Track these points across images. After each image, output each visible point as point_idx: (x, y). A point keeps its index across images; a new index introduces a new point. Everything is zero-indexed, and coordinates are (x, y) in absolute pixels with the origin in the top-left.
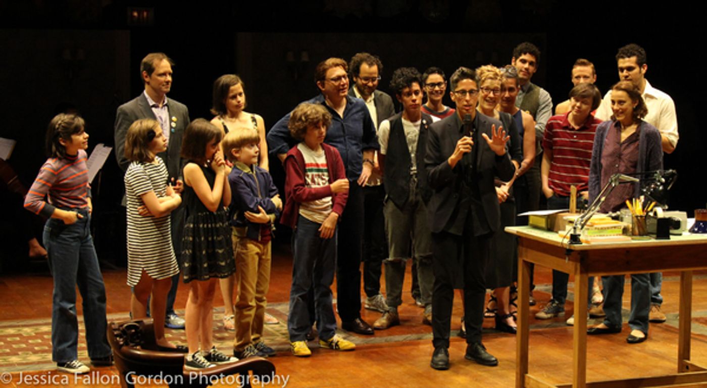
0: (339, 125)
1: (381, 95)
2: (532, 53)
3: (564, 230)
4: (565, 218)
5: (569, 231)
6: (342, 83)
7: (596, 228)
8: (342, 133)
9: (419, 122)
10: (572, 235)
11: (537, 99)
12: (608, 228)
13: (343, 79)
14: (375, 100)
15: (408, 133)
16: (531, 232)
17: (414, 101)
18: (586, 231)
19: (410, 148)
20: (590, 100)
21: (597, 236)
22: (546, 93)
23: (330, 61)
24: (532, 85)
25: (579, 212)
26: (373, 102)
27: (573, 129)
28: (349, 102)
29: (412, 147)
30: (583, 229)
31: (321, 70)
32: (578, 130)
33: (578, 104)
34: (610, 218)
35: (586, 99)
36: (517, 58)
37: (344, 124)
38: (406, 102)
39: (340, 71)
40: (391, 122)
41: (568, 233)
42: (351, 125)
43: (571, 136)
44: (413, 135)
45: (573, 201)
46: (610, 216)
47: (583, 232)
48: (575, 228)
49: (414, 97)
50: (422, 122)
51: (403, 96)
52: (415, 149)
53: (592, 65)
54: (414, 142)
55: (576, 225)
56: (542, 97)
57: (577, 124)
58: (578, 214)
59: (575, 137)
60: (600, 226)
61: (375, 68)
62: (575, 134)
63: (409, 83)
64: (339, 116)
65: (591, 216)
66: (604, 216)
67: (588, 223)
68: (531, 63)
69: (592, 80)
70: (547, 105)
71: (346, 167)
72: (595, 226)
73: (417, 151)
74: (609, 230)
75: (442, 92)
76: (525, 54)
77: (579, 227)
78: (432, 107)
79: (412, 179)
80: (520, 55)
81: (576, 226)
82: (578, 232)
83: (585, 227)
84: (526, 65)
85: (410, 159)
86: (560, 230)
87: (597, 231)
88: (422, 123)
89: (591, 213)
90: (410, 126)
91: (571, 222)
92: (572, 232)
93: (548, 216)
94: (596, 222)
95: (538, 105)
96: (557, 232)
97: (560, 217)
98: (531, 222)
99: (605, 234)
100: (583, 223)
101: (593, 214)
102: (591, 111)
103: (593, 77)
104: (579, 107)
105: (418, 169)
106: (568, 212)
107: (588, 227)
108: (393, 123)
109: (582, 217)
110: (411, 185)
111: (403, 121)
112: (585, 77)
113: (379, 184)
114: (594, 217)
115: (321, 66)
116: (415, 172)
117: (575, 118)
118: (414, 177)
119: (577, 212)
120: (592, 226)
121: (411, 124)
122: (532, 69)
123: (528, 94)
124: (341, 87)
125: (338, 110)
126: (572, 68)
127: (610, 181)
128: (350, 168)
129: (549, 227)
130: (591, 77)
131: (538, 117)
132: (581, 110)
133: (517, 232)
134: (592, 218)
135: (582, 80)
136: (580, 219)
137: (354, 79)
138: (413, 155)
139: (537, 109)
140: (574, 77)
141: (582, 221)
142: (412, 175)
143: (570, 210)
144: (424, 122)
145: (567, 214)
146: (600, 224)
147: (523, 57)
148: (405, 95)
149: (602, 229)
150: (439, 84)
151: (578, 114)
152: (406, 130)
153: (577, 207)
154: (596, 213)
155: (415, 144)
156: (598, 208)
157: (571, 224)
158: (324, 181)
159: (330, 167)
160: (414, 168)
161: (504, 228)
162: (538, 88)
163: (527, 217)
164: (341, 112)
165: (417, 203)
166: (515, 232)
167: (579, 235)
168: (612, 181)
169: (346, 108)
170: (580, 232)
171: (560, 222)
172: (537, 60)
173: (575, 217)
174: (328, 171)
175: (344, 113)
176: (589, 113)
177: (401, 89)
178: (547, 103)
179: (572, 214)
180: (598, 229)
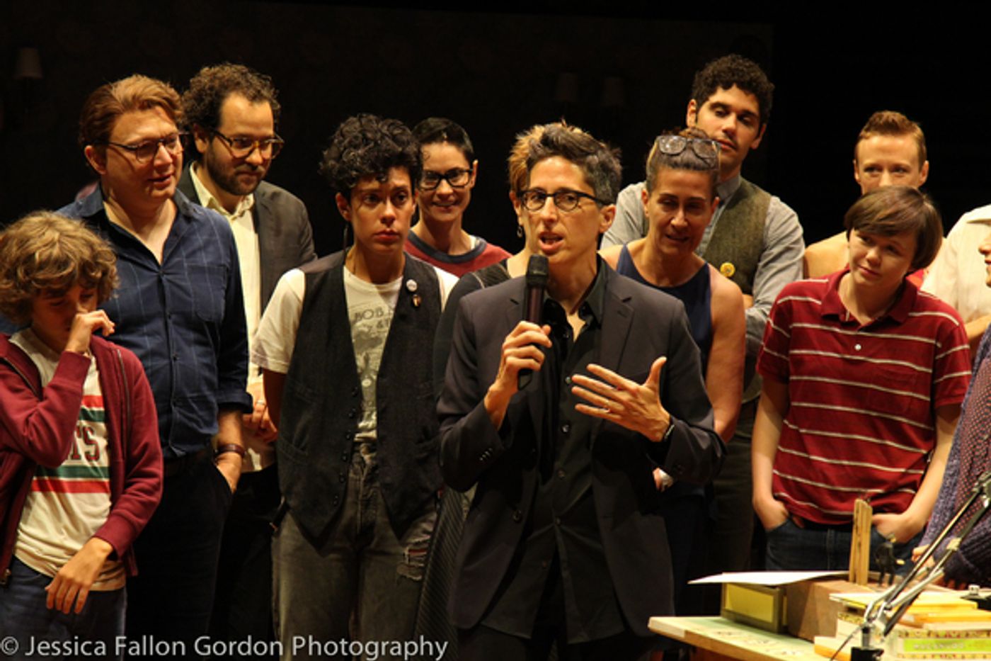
0: (148, 281)
1: (275, 195)
2: (747, 86)
3: (832, 633)
4: (834, 597)
5: (851, 637)
6: (158, 162)
7: (929, 634)
8: (156, 306)
9: (397, 285)
10: (854, 650)
11: (761, 228)
12: (967, 635)
13: (163, 150)
14: (254, 210)
15: (359, 316)
16: (730, 634)
17: (388, 221)
18: (900, 641)
19: (360, 362)
20: (907, 243)
21: (933, 656)
22: (787, 211)
23: (130, 87)
24: (748, 184)
25: (880, 582)
26: (248, 216)
27: (853, 324)
28: (183, 216)
29: (367, 360)
30: (892, 633)
31: (98, 114)
32: (868, 328)
33: (872, 253)
34: (975, 604)
35: (895, 238)
36: (702, 100)
37: (164, 278)
38: (363, 220)
39: (156, 124)
40: (309, 277)
41: (846, 643)
42: (187, 284)
43: (847, 343)
44: (374, 321)
45: (860, 545)
46: (972, 598)
47: (891, 644)
48: (866, 630)
49: (389, 210)
50: (404, 282)
51: (356, 203)
52: (375, 364)
53: (919, 131)
54: (374, 342)
55: (869, 620)
56: (774, 225)
57: (863, 308)
58: (877, 585)
59: (858, 347)
60: (941, 628)
61: (264, 112)
62: (858, 339)
63: (381, 166)
64: (150, 255)
65: (916, 597)
66: (952, 596)
67: (907, 617)
68: (743, 116)
69: (916, 178)
70: (788, 249)
71: (164, 411)
72: (930, 626)
73: (381, 374)
74: (972, 641)
75: (459, 198)
76: (727, 87)
77: (881, 626)
78: (429, 239)
79: (356, 459)
80: (712, 91)
81: (870, 625)
82: (875, 643)
83: (897, 627)
84: (730, 122)
85: (358, 393)
86: (818, 634)
87: (932, 640)
88: (404, 286)
89: (916, 586)
90: (368, 294)
91: (854, 611)
92: (857, 642)
93: (784, 587)
94: (932, 614)
95: (762, 247)
96: (812, 642)
97: (817, 596)
98: (728, 605)
99: (959, 652)
100: (890, 614)
101: (923, 590)
102: (908, 274)
103: (920, 169)
104: (870, 261)
105: (380, 425)
106: (846, 578)
107: (909, 629)
108: (317, 280)
109: (889, 598)
110: (351, 475)
111: (349, 278)
112: (897, 169)
113: (258, 467)
114: (924, 598)
115: (98, 99)
116: (373, 434)
117: (859, 290)
118: (363, 448)
119: (871, 580)
120: (917, 625)
121: (373, 288)
122: (745, 134)
123: (733, 212)
124: (156, 175)
125: (146, 237)
126: (856, 139)
127: (976, 490)
128: (177, 413)
129: (784, 623)
130: (915, 169)
131: (759, 281)
132: (882, 270)
133: (687, 633)
134: (916, 602)
135: (886, 179)
136: (884, 604)
137: (200, 145)
138: (366, 383)
139: (759, 261)
140: (861, 168)
141: (885, 609)
142: (359, 443)
143: (850, 573)
144: (412, 285)
145: (843, 583)
146: (943, 620)
147: (720, 96)
148: (362, 200)
149: (948, 635)
150: (452, 174)
151: (869, 283)
152: (354, 303)
153: (873, 567)
154: (931, 586)
155: (379, 350)
156: (938, 573)
157: (852, 617)
158: (92, 449)
159: (111, 407)
160: (369, 423)
161: (647, 622)
162: (767, 195)
163: (719, 587)
164: (155, 243)
165: (368, 530)
166: (681, 636)
167: (880, 652)
168: (981, 492)
169: (173, 232)
170: (882, 641)
171: (820, 609)
172: (762, 105)
173: (867, 596)
174: (107, 419)
175: (166, 245)
176: (905, 280)
177: (353, 180)
178: (787, 243)
179: (856, 585)
180: (938, 636)
